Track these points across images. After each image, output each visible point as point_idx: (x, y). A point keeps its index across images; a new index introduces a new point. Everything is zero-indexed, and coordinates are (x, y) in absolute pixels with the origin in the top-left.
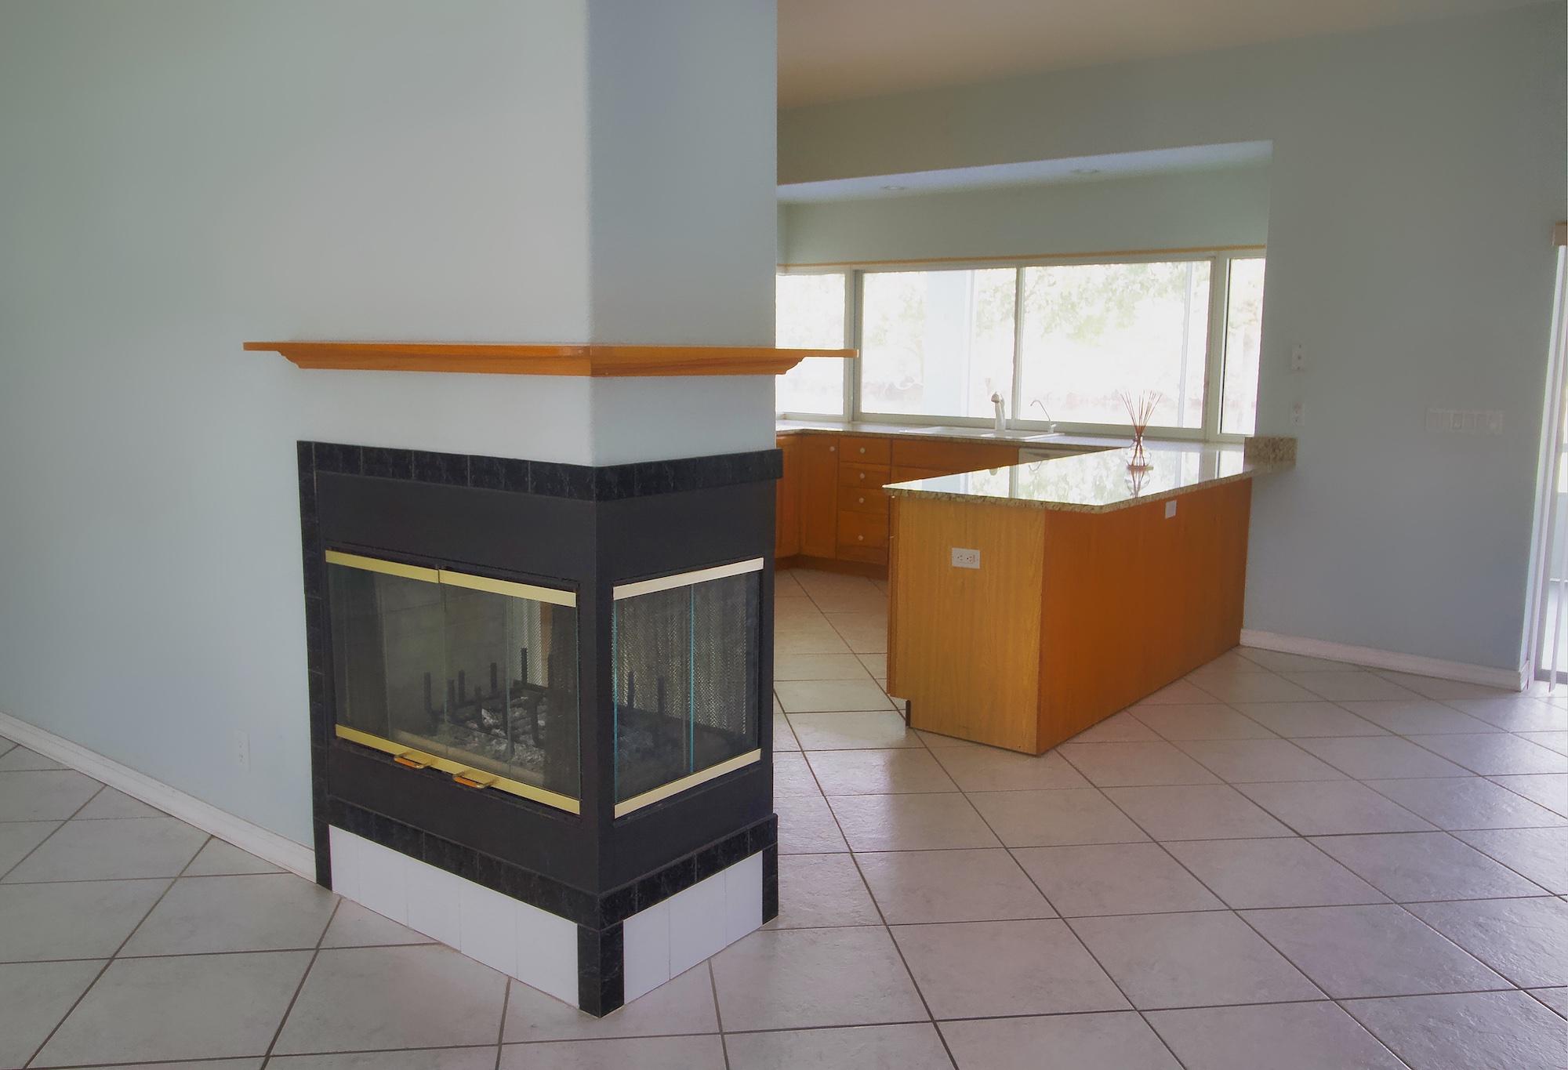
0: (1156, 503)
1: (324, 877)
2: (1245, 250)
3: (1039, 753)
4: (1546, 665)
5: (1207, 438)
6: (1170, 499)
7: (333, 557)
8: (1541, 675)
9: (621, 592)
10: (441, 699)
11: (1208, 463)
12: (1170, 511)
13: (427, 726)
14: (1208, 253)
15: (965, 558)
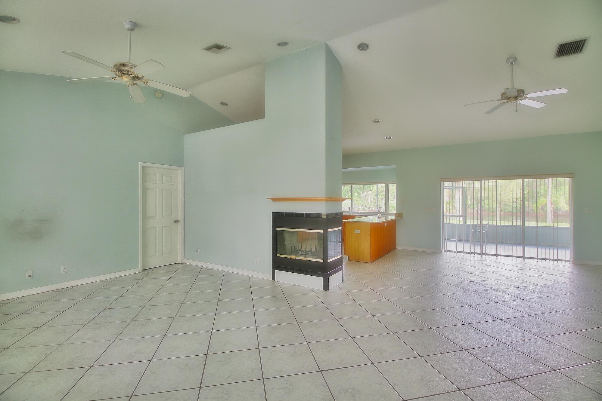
0: (383, 223)
1: (274, 278)
2: (392, 182)
3: (371, 263)
4: (445, 249)
5: (386, 213)
6: (386, 222)
7: (277, 229)
8: (445, 251)
9: (329, 230)
10: (293, 250)
11: (387, 218)
12: (386, 224)
13: (292, 253)
14: (384, 183)
15: (357, 232)
